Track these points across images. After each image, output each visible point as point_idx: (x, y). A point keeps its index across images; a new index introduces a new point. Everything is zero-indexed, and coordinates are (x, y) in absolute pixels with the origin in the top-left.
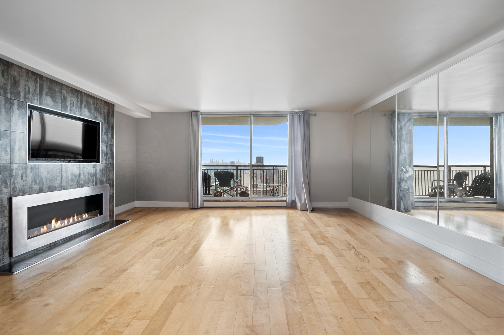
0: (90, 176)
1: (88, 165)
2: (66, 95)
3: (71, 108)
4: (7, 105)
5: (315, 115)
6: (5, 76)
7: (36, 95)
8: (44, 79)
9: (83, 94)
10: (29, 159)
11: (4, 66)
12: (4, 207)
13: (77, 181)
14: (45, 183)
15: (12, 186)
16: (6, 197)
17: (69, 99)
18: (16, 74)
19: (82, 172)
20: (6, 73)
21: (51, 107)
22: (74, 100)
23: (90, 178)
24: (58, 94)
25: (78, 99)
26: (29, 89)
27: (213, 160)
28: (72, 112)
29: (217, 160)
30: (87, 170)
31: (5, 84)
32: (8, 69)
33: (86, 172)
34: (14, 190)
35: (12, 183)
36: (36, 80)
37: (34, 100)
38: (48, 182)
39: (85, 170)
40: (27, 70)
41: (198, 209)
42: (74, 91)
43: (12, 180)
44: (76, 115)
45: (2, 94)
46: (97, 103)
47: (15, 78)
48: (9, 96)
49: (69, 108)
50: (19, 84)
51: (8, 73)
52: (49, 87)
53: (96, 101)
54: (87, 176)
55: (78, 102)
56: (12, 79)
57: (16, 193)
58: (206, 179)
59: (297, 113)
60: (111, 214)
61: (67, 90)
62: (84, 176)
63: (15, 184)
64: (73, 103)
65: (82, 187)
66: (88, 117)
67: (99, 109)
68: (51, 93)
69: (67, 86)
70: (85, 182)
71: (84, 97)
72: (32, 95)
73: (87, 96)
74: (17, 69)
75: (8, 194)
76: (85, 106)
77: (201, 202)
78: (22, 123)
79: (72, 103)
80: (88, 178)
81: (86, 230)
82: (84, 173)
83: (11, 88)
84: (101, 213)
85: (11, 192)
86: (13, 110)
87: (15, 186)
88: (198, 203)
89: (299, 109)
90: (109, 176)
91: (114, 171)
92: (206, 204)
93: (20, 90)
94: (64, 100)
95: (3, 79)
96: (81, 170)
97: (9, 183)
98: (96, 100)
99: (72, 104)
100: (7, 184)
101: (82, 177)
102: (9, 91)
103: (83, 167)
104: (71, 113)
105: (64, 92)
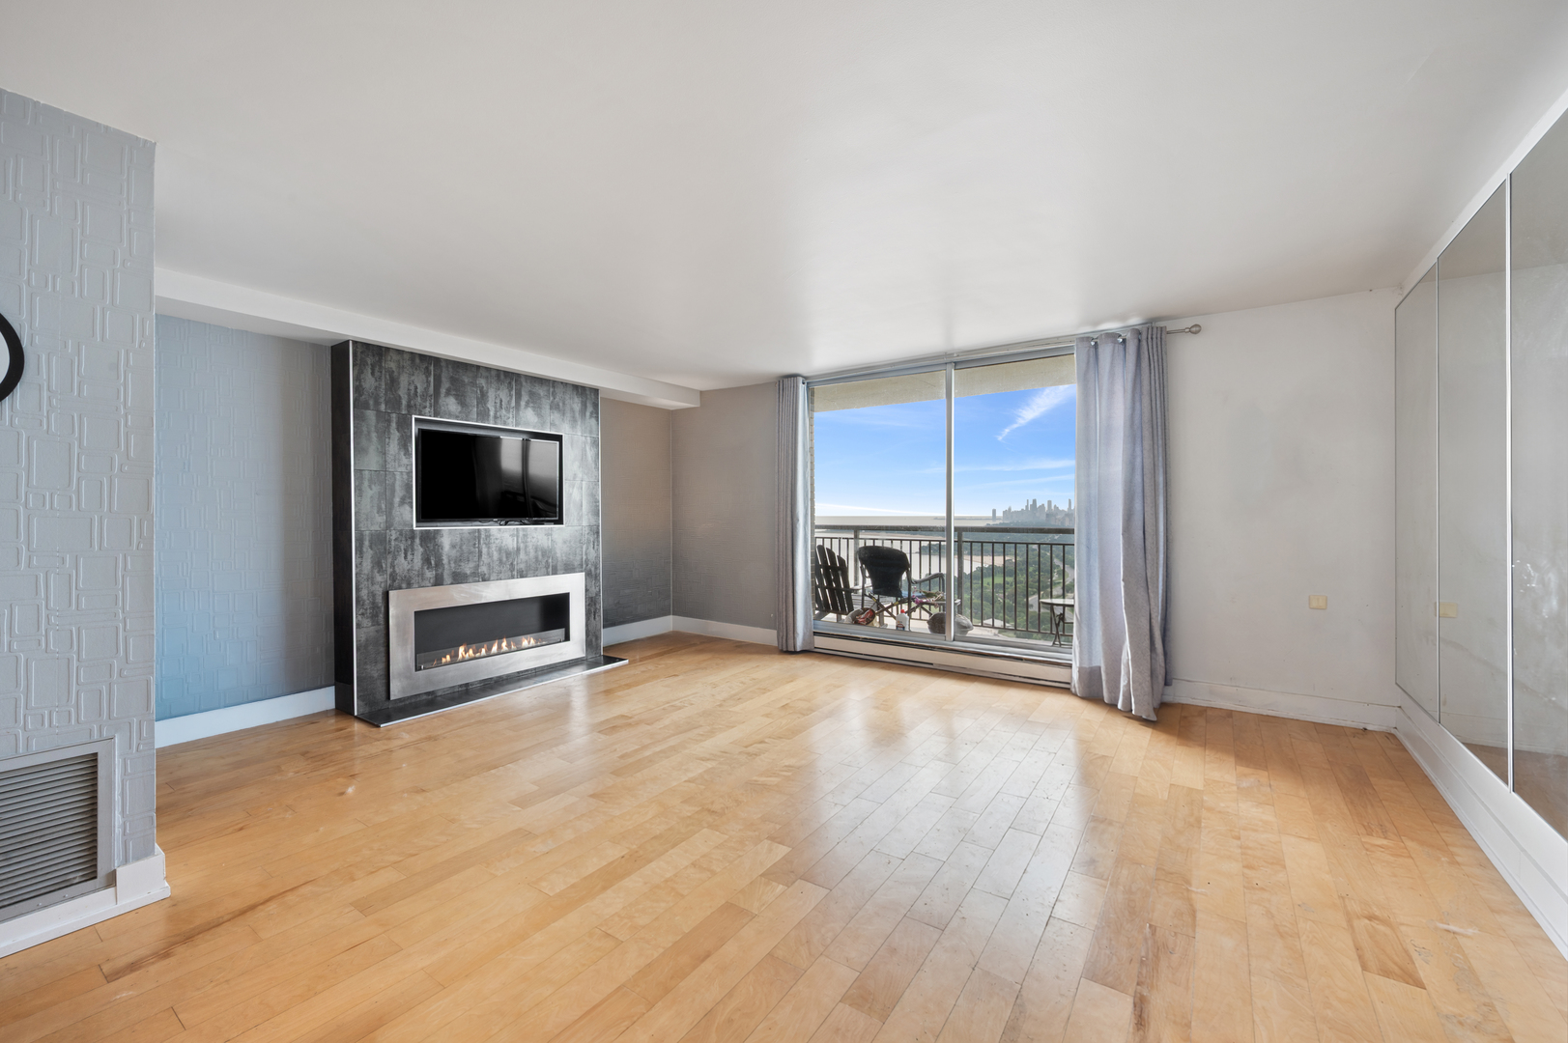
0: (540, 553)
1: (536, 529)
2: (485, 388)
3: (496, 412)
4: (380, 425)
5: (1195, 330)
6: (377, 374)
7: (428, 399)
8: (443, 364)
9: (523, 380)
10: (417, 521)
11: (374, 356)
12: (378, 608)
13: (512, 564)
14: (446, 566)
15: (389, 570)
16: (381, 590)
17: (491, 394)
18: (393, 365)
19: (522, 546)
20: (377, 369)
21: (457, 418)
22: (503, 394)
23: (540, 557)
24: (469, 388)
25: (510, 390)
26: (416, 388)
27: (1034, 501)
28: (499, 421)
29: (1050, 502)
30: (533, 540)
31: (376, 387)
32: (380, 361)
33: (530, 545)
34: (393, 576)
35: (389, 565)
36: (427, 369)
37: (425, 407)
38: (453, 565)
39: (529, 540)
40: (412, 353)
41: (795, 653)
42: (502, 377)
43: (390, 560)
44: (508, 425)
45: (372, 407)
46: (554, 391)
47: (391, 373)
48: (383, 407)
49: (492, 413)
50: (399, 383)
51: (381, 366)
52: (452, 377)
53: (551, 390)
54: (532, 554)
55: (511, 399)
56: (388, 377)
57: (396, 584)
58: (829, 569)
59: (1112, 336)
60: (591, 641)
61: (487, 377)
62: (527, 553)
63: (394, 567)
64: (501, 401)
65: (522, 577)
66: (534, 427)
67: (561, 404)
68: (455, 390)
69: (488, 369)
70: (528, 568)
71: (524, 383)
72: (422, 399)
73: (531, 382)
74: (395, 357)
75: (383, 585)
76: (527, 403)
77: (804, 634)
78: (405, 455)
79: (498, 401)
80: (536, 558)
81: (531, 670)
82: (526, 547)
83: (386, 394)
84: (567, 638)
85: (389, 582)
86: (389, 432)
87: (394, 571)
88: (794, 638)
89: (1123, 317)
90: (586, 554)
91: (598, 541)
92: (820, 642)
93: (400, 393)
94: (483, 398)
95: (373, 380)
96: (520, 540)
97: (384, 566)
98: (554, 387)
99: (498, 405)
100: (382, 567)
101: (522, 556)
102: (382, 400)
103: (524, 535)
104: (496, 423)
105: (482, 382)
